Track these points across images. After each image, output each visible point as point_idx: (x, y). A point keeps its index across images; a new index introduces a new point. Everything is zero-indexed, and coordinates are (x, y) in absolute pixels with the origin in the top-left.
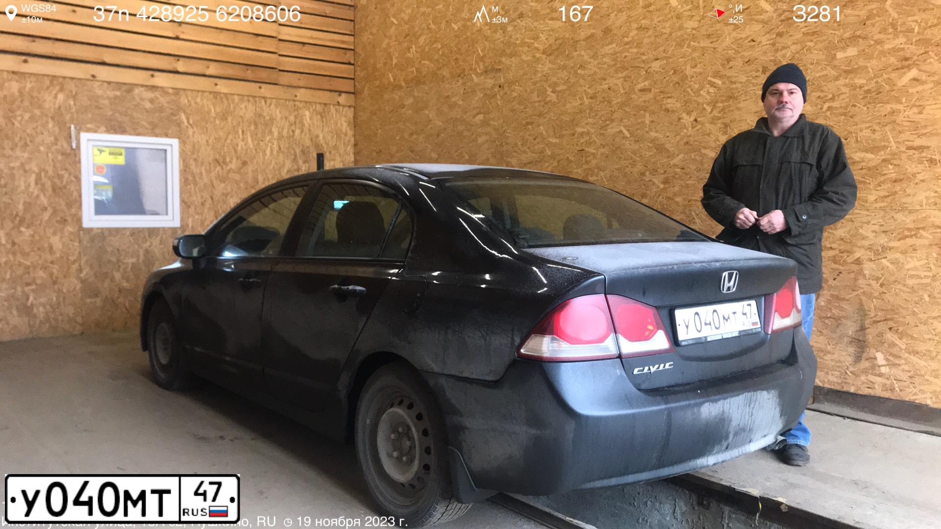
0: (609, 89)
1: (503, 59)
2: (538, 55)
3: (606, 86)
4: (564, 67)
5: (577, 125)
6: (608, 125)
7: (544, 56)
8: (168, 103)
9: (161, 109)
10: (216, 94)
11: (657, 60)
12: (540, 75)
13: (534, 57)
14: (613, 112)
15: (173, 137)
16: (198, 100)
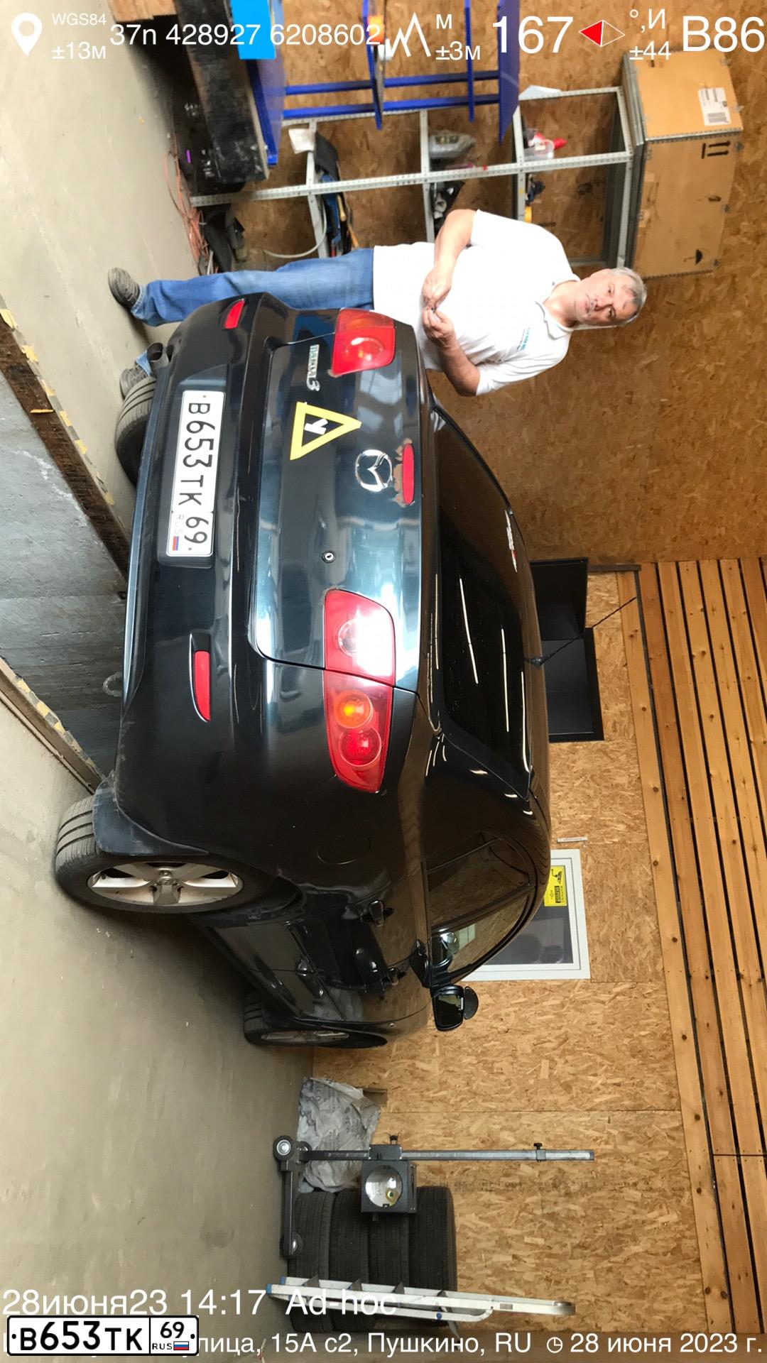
8: (641, 963)
9: (629, 953)
10: (667, 1037)
15: (591, 970)
16: (654, 1009)
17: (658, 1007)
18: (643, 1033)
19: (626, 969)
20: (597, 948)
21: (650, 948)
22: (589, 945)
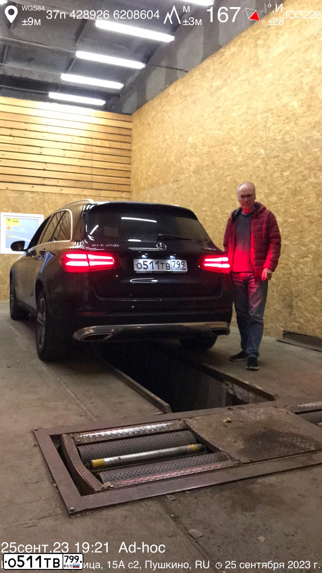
0: (214, 189)
1: (180, 176)
2: (191, 174)
3: (212, 188)
4: (199, 179)
5: (203, 207)
6: (212, 207)
7: (193, 174)
8: (40, 199)
9: (36, 202)
10: (61, 194)
11: (229, 176)
12: (191, 183)
13: (189, 174)
14: (214, 200)
15: (41, 214)
16: (53, 197)
17: (53, 196)
18: (60, 202)
19: (42, 204)
20: (34, 211)
21: (35, 195)
22: (34, 213)
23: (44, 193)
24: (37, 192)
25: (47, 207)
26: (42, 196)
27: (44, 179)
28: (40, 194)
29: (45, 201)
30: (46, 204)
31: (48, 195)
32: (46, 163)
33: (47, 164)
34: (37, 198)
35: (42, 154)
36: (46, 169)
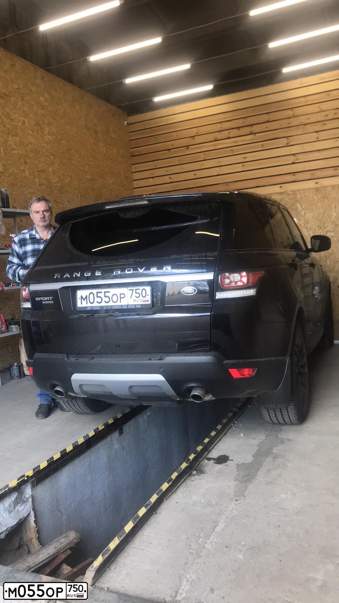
17: (306, 193)
19: (293, 205)
23: (294, 192)
24: (286, 192)
25: (300, 209)
26: (292, 196)
27: (293, 174)
28: (290, 194)
29: (297, 201)
30: (299, 205)
31: (300, 194)
32: (294, 154)
33: (296, 155)
34: (287, 198)
35: (289, 144)
36: (295, 162)
